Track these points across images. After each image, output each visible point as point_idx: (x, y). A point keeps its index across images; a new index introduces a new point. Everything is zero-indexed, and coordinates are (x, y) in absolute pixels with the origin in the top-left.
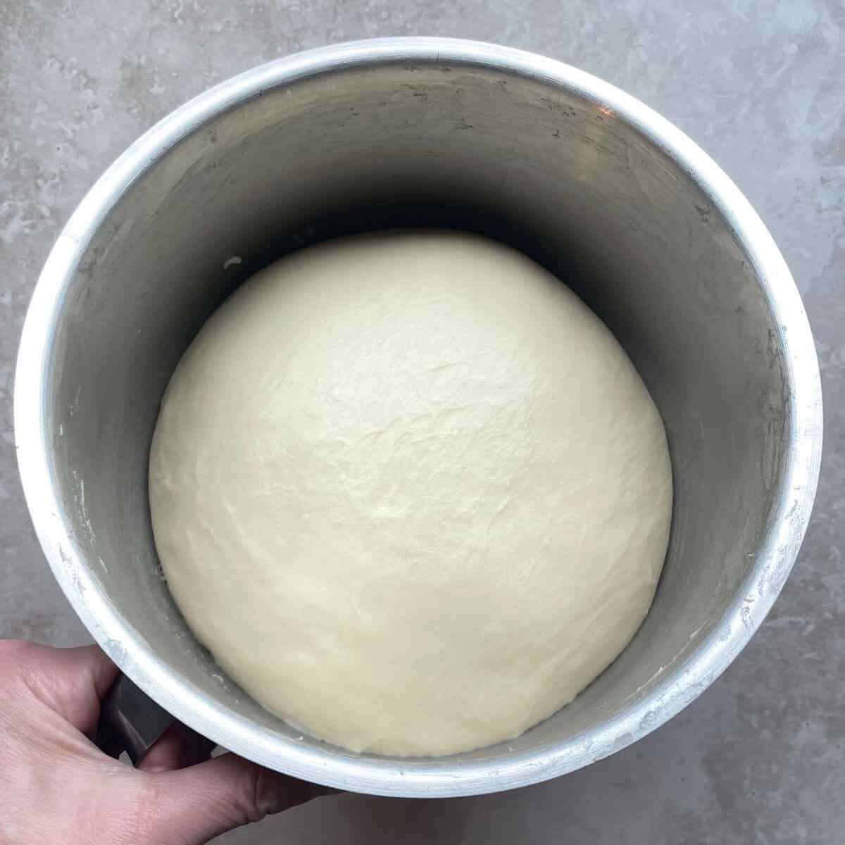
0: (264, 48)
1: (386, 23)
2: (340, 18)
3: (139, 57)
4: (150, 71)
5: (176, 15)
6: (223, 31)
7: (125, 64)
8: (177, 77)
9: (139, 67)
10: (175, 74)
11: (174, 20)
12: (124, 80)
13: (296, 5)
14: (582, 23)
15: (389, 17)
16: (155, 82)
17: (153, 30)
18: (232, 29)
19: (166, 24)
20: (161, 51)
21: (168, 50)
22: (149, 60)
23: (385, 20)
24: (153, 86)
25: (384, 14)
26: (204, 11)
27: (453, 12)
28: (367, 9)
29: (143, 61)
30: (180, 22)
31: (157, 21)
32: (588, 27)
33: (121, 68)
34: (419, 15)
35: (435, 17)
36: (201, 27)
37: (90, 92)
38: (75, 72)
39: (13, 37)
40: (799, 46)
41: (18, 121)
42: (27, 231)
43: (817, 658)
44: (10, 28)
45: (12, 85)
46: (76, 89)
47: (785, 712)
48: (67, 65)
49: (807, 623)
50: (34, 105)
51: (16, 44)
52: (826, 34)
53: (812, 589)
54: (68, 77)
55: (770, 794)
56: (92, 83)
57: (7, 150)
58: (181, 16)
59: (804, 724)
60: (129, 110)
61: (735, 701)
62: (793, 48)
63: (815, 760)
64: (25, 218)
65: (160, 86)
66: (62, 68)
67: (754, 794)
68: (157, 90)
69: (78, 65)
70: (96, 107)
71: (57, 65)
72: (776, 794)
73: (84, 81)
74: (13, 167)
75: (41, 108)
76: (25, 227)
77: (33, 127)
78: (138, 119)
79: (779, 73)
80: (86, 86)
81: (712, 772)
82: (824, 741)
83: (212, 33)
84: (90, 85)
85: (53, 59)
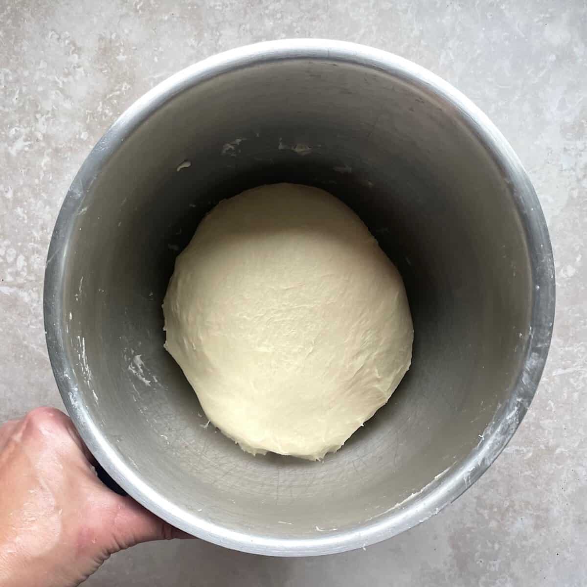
0: (195, 33)
1: (279, 22)
2: (248, 16)
3: (111, 34)
4: (118, 44)
5: (138, 7)
6: (169, 20)
7: (101, 39)
8: (136, 49)
9: (111, 41)
10: (134, 48)
11: (137, 11)
12: (100, 49)
13: (219, 6)
14: (412, 30)
15: (282, 17)
16: (121, 52)
17: (121, 16)
18: (175, 19)
19: (132, 13)
20: (126, 31)
21: (131, 31)
22: (118, 37)
23: (279, 19)
24: (118, 55)
25: (279, 16)
26: (157, 6)
27: (324, 17)
28: (267, 12)
29: (113, 37)
30: (140, 12)
31: (124, 10)
32: (416, 33)
33: (99, 41)
34: (302, 18)
35: (312, 19)
36: (154, 17)
37: (76, 56)
38: (67, 42)
39: (28, 15)
40: (557, 56)
41: (26, 73)
42: (27, 149)
43: (532, 475)
44: (25, 9)
45: (25, 48)
46: (67, 54)
47: (507, 510)
48: (63, 37)
49: (528, 451)
50: (38, 63)
51: (29, 20)
52: (575, 50)
53: (532, 428)
54: (62, 45)
55: (491, 562)
56: (78, 50)
57: (18, 92)
58: (141, 8)
59: (519, 519)
60: (101, 70)
61: (475, 500)
62: (553, 57)
63: (524, 543)
64: (25, 140)
65: (123, 55)
66: (58, 39)
67: (481, 561)
68: (121, 58)
69: (69, 37)
70: (79, 67)
71: (56, 36)
72: (495, 562)
73: (73, 48)
74: (21, 104)
75: (43, 65)
76: (26, 146)
77: (36, 77)
78: (107, 77)
79: (542, 74)
80: (73, 52)
81: (454, 546)
82: (532, 530)
83: (161, 21)
84: (76, 51)
85: (53, 32)
